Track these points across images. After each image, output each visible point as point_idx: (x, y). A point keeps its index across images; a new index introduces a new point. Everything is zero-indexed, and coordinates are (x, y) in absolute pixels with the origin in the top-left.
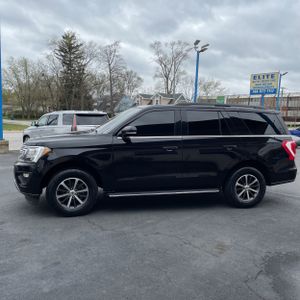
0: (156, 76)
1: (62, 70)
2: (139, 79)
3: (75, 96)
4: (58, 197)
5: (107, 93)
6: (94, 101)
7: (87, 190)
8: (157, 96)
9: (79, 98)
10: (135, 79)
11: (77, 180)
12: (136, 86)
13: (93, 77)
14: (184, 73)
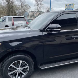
0: (35, 6)
1: (7, 4)
2: (30, 7)
3: (11, 12)
4: (9, 73)
5: (21, 11)
6: (17, 13)
7: (28, 66)
8: (36, 12)
9: (13, 12)
10: (28, 7)
11: (21, 61)
12: (29, 9)
13: (16, 6)
14: (43, 5)
